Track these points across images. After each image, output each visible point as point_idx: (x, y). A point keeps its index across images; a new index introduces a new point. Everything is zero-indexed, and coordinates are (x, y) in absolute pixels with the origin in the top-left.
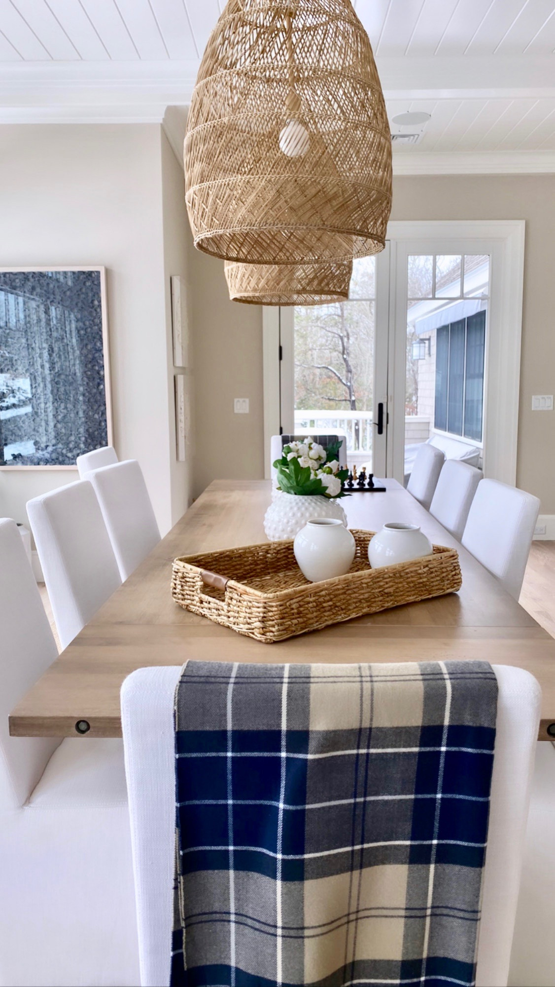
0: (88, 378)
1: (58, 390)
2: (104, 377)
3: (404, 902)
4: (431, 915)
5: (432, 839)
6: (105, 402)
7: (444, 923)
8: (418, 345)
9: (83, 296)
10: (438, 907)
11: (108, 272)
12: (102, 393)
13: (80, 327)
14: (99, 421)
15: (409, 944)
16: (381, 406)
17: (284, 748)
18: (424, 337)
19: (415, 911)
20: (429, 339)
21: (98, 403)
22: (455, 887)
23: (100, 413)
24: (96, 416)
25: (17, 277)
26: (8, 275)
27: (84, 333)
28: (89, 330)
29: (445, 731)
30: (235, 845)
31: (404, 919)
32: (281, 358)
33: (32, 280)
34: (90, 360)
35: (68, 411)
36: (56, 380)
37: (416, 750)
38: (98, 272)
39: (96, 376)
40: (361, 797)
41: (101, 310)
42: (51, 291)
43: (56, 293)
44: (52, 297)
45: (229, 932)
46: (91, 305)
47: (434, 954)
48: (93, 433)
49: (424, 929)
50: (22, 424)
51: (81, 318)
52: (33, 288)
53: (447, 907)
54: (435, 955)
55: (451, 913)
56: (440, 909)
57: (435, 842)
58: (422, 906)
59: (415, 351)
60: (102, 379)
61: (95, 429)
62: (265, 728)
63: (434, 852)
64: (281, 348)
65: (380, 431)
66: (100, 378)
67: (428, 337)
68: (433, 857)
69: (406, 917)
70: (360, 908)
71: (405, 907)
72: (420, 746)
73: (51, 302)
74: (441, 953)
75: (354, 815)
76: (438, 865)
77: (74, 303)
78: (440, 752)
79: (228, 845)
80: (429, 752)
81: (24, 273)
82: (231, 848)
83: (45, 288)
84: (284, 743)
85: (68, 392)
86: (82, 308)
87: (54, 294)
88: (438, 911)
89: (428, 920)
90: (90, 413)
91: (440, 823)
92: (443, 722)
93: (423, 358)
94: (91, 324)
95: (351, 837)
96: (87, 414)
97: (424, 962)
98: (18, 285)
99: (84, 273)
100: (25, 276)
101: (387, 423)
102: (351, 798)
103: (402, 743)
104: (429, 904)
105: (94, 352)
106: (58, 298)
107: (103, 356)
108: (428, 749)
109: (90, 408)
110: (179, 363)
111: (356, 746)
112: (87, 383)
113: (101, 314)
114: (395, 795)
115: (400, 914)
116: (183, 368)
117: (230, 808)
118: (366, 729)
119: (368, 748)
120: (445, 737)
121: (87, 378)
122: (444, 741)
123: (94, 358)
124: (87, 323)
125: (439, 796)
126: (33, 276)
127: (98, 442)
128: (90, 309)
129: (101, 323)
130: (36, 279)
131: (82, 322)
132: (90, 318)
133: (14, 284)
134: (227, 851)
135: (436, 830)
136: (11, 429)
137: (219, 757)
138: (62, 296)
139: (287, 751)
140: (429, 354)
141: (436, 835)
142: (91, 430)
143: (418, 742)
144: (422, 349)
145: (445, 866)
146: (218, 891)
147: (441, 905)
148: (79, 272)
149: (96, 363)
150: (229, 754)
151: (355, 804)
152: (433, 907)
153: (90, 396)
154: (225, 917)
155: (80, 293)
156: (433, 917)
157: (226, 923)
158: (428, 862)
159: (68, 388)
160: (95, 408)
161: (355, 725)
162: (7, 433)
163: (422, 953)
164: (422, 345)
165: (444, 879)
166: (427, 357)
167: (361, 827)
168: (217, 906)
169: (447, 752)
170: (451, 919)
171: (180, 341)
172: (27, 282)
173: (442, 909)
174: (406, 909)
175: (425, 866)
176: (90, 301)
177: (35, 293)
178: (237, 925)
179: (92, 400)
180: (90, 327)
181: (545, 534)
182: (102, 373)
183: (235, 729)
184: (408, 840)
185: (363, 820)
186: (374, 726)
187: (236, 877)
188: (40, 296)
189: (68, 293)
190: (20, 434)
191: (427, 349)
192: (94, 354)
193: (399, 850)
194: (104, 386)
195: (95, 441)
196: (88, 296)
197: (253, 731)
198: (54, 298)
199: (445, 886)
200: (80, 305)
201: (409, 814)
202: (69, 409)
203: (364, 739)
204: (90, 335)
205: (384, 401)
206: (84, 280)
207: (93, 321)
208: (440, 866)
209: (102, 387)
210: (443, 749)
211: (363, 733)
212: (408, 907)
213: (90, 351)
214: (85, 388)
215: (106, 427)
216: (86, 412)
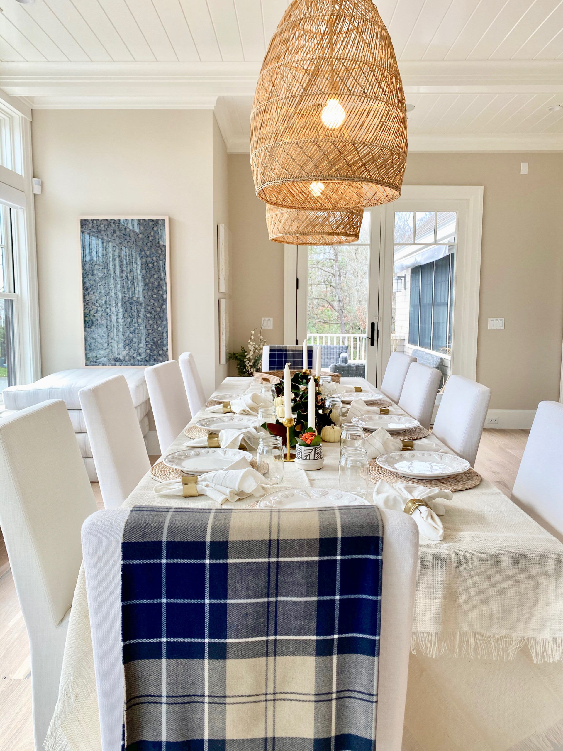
0: (155, 300)
1: (131, 309)
2: (166, 299)
3: (314, 689)
4: (338, 698)
5: (333, 634)
6: (167, 318)
7: (347, 704)
8: (397, 281)
9: (151, 238)
10: (342, 691)
11: (170, 220)
12: (164, 311)
13: (149, 262)
14: (162, 333)
15: (319, 724)
16: (373, 325)
17: (207, 556)
18: (401, 275)
19: (323, 696)
20: (404, 277)
21: (162, 319)
22: (354, 672)
23: (163, 326)
24: (160, 329)
25: (101, 223)
26: (95, 222)
27: (152, 266)
28: (156, 264)
29: (339, 543)
30: (167, 637)
31: (314, 703)
32: (297, 288)
33: (113, 225)
34: (156, 286)
35: (139, 325)
36: (130, 301)
37: (316, 558)
38: (164, 220)
39: (161, 299)
40: (273, 597)
41: (165, 249)
42: (128, 234)
43: (131, 235)
44: (128, 238)
45: (161, 712)
46: (158, 245)
47: (340, 732)
48: (157, 341)
49: (331, 711)
50: (103, 335)
51: (150, 254)
52: (114, 232)
53: (348, 691)
54: (342, 733)
55: (352, 695)
56: (343, 693)
57: (336, 636)
58: (328, 691)
59: (396, 285)
60: (165, 301)
61: (159, 339)
62: (193, 539)
63: (335, 644)
64: (297, 280)
65: (372, 344)
66: (163, 300)
67: (403, 275)
68: (335, 650)
69: (315, 701)
70: (277, 691)
71: (314, 693)
72: (320, 555)
73: (127, 242)
74: (346, 731)
75: (268, 611)
76: (339, 655)
77: (145, 244)
78: (336, 561)
79: (161, 638)
80: (327, 561)
81: (107, 220)
82: (164, 640)
83: (123, 232)
84: (208, 552)
85: (139, 310)
86: (151, 247)
87: (130, 236)
88: (342, 695)
89: (334, 703)
90: (155, 327)
91: (339, 620)
92: (337, 535)
93: (400, 291)
94: (157, 260)
95: (266, 629)
96: (153, 327)
97: (333, 740)
98: (103, 229)
99: (153, 220)
100: (108, 223)
101: (378, 337)
102: (265, 597)
103: (305, 553)
104: (334, 689)
105: (159, 280)
106: (133, 239)
107: (166, 284)
108: (326, 558)
109: (155, 323)
110: (223, 289)
111: (267, 555)
112: (154, 304)
113: (165, 252)
114: (301, 597)
115: (311, 699)
116: (224, 294)
117: (164, 606)
118: (275, 540)
119: (278, 557)
120: (339, 547)
121: (153, 299)
122: (339, 551)
123: (159, 285)
124: (154, 258)
125: (338, 597)
126: (114, 223)
127: (161, 349)
128: (157, 248)
129: (165, 258)
130: (117, 225)
131: (150, 257)
132: (157, 255)
133: (99, 228)
134: (161, 643)
135: (337, 626)
136: (95, 338)
137: (155, 564)
138: (136, 238)
139: (210, 559)
140: (405, 289)
141: (336, 630)
142: (155, 339)
143: (318, 552)
144: (399, 284)
145: (345, 656)
146: (153, 677)
147: (343, 689)
148: (149, 220)
149: (161, 289)
150: (164, 561)
151: (269, 603)
152: (337, 692)
153: (156, 313)
154: (157, 699)
155: (149, 235)
156: (338, 700)
157: (158, 705)
158: (331, 654)
159: (138, 307)
160: (159, 322)
161: (266, 537)
162: (92, 341)
163: (330, 732)
164: (399, 281)
165: (344, 667)
166: (403, 290)
167: (274, 622)
168: (152, 690)
169: (342, 560)
170: (352, 700)
171: (224, 273)
172: (110, 227)
173: (345, 692)
174: (316, 695)
175: (329, 657)
176: (157, 242)
177: (115, 235)
178: (168, 706)
179: (157, 317)
180: (157, 262)
181: (498, 424)
182: (165, 296)
183: (169, 540)
184: (314, 635)
185: (276, 616)
186: (281, 538)
187: (168, 665)
188: (119, 237)
189: (140, 236)
190: (102, 342)
191: (403, 284)
192: (159, 282)
193: (307, 644)
194: (166, 306)
195: (159, 348)
196: (155, 238)
197: (183, 542)
198: (130, 239)
199: (346, 673)
200: (149, 244)
201: (314, 613)
202: (139, 323)
203: (274, 550)
204: (156, 267)
205: (375, 321)
206: (153, 226)
207: (159, 257)
208: (341, 657)
209: (164, 306)
210: (339, 558)
211: (272, 544)
212: (317, 693)
213: (156, 280)
214: (152, 307)
215: (167, 337)
216: (152, 326)
